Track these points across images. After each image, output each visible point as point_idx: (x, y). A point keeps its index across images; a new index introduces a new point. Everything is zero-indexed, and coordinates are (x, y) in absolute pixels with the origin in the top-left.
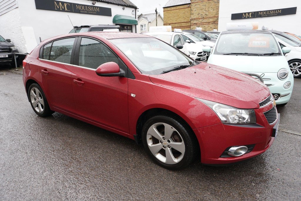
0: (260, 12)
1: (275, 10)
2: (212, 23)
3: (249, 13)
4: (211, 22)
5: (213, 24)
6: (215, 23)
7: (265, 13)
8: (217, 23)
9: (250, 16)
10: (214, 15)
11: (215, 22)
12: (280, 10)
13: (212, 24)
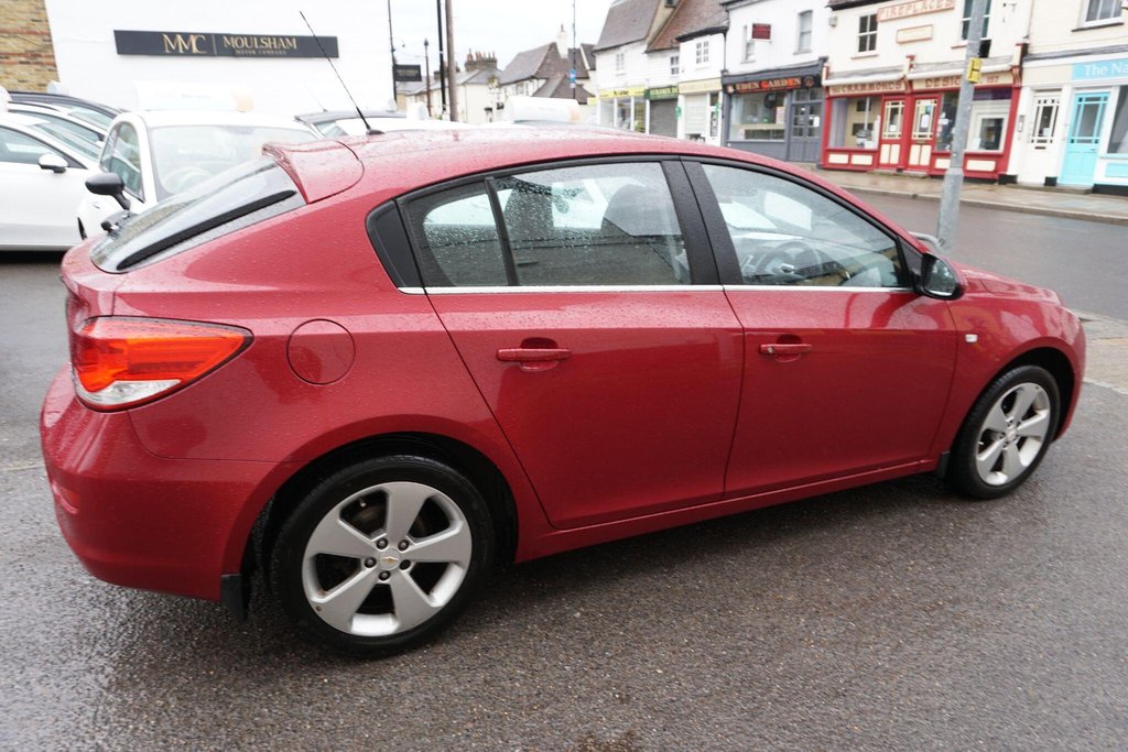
0: (229, 36)
1: (277, 37)
2: (23, 59)
3: (186, 36)
4: (13, 54)
5: (28, 63)
6: (40, 60)
7: (245, 42)
8: (51, 60)
9: (195, 50)
10: (23, 24)
11: (40, 56)
12: (290, 38)
13: (21, 63)
